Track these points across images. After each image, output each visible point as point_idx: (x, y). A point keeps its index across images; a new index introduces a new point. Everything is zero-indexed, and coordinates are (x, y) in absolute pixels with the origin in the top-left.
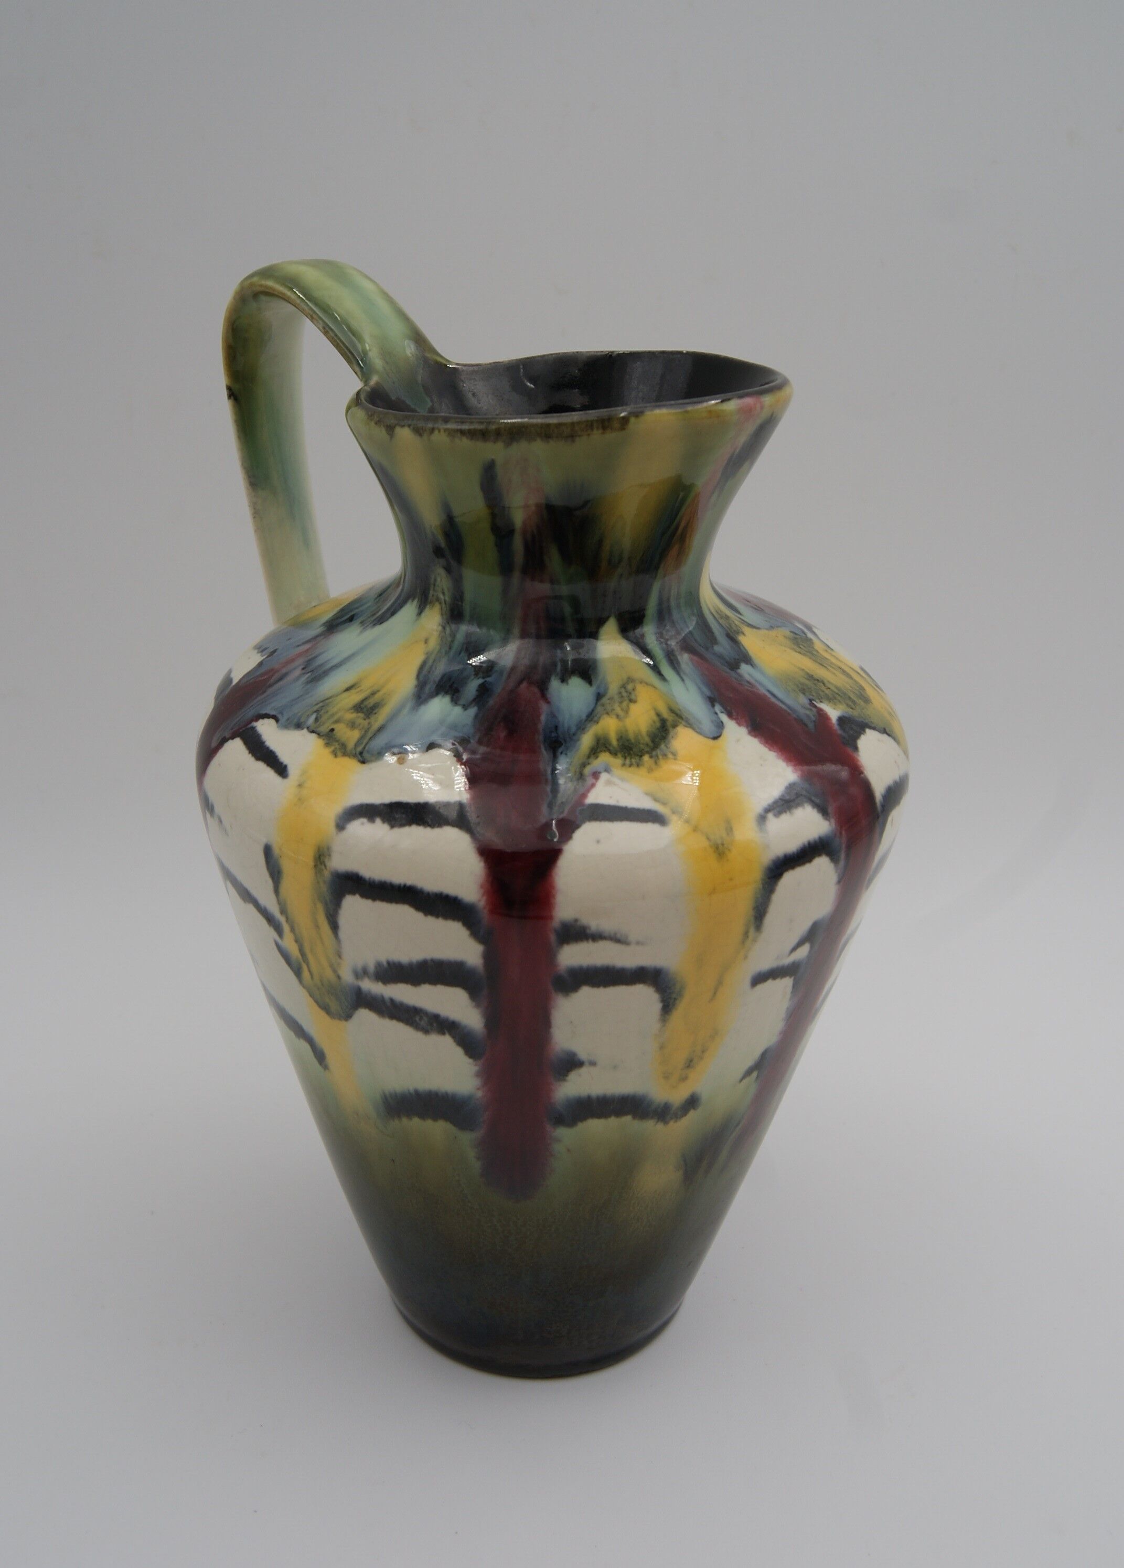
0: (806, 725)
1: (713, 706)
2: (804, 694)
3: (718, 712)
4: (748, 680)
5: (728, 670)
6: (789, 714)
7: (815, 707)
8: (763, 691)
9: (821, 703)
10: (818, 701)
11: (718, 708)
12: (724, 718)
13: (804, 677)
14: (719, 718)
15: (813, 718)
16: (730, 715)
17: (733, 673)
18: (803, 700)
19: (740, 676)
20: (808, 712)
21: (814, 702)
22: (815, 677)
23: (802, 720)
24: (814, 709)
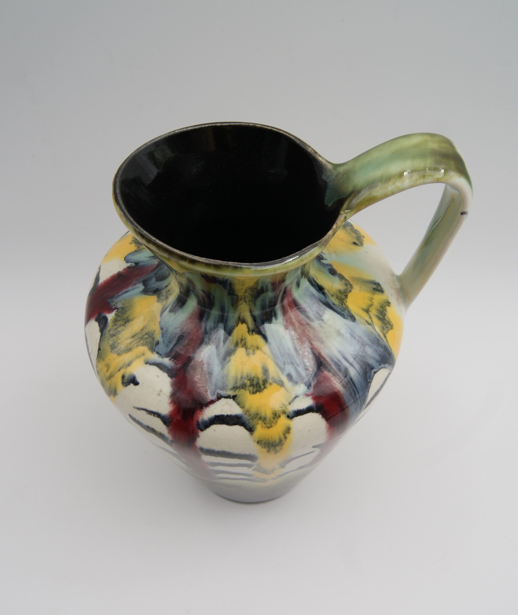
0: (111, 298)
1: (135, 263)
2: (121, 308)
3: (132, 264)
4: (137, 285)
5: (143, 279)
6: (117, 293)
7: (115, 309)
8: (130, 288)
9: (115, 314)
10: (116, 313)
11: (133, 264)
12: (129, 265)
13: (129, 316)
14: (130, 262)
15: (111, 304)
16: (128, 268)
17: (142, 280)
18: (119, 305)
19: (140, 283)
20: (114, 303)
21: (116, 310)
22: (127, 324)
23: (113, 298)
24: (114, 307)
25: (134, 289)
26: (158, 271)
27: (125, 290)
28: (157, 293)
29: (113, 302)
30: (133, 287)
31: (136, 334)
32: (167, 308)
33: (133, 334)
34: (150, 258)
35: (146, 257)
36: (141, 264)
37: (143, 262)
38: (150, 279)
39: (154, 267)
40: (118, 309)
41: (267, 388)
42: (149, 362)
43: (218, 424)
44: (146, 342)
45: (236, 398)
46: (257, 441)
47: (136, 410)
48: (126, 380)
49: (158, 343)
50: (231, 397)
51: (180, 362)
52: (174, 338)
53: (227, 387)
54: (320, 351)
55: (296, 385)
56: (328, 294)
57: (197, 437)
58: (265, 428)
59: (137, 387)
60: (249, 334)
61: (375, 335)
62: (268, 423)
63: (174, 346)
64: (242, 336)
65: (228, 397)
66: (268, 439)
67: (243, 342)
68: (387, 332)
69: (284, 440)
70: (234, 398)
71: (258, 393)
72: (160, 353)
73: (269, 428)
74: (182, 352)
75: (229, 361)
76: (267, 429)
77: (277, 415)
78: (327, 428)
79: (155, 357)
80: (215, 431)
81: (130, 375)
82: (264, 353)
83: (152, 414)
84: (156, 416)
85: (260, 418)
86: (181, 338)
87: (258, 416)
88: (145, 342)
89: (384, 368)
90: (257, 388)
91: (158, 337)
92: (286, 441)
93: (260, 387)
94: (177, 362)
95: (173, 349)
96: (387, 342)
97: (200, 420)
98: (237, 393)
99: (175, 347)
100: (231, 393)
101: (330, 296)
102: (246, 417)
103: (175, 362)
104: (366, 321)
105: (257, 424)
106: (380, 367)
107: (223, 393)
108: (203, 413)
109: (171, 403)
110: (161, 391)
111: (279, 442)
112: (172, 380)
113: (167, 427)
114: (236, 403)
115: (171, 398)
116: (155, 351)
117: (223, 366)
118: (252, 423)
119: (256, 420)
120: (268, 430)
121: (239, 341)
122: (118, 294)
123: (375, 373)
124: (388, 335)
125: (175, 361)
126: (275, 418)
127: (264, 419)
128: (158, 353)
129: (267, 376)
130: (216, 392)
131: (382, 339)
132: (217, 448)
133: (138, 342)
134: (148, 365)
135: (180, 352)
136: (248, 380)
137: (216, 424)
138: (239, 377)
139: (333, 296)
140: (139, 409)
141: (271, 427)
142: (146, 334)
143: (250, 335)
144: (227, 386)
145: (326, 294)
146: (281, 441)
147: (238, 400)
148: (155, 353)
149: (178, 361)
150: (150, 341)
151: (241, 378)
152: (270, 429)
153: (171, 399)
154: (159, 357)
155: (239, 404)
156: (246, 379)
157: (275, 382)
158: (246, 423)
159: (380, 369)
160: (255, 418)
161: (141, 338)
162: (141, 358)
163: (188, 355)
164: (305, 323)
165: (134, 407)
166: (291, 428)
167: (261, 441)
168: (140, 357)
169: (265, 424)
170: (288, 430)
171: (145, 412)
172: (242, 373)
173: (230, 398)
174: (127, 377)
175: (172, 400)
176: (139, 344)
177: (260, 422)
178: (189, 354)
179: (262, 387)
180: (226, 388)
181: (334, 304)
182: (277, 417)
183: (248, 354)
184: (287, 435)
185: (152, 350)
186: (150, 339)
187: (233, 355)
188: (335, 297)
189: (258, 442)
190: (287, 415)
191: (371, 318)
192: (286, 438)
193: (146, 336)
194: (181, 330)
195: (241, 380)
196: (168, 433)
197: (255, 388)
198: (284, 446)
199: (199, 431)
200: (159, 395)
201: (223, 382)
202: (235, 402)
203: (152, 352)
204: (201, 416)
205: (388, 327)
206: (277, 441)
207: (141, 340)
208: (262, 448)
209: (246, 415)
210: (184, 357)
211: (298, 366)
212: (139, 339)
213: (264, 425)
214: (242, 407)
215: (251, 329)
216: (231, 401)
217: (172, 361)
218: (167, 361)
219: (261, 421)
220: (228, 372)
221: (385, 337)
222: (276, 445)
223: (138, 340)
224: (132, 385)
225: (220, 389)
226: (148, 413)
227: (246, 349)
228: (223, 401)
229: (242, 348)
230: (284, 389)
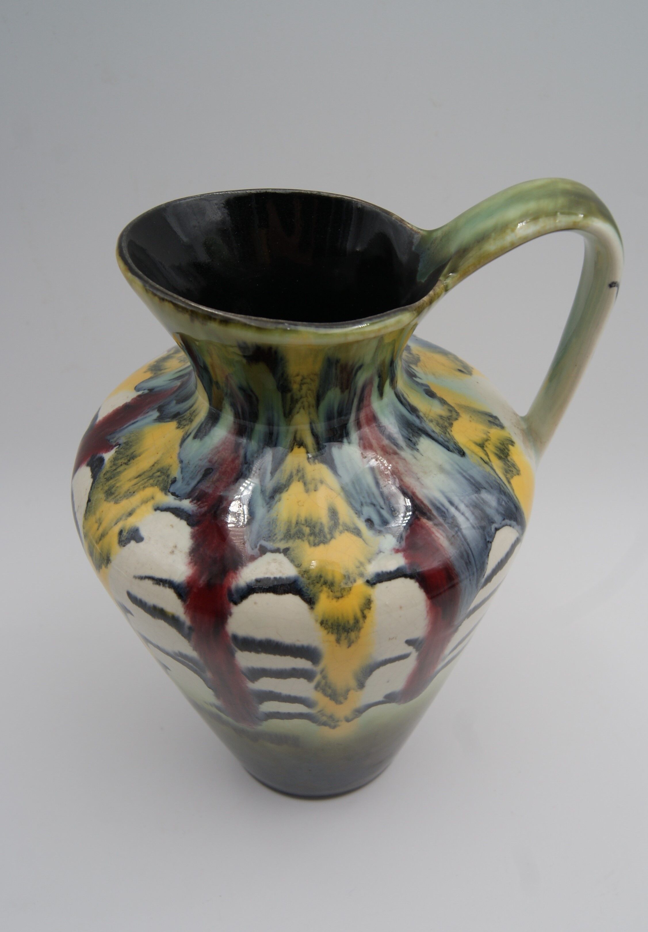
0: (111, 434)
1: (148, 390)
2: (125, 443)
3: (144, 391)
4: (149, 413)
5: (159, 405)
6: (120, 427)
7: (115, 446)
8: (139, 418)
9: (115, 451)
10: (117, 449)
11: (146, 391)
12: (140, 393)
13: (134, 451)
14: (141, 390)
15: (111, 441)
16: (139, 396)
17: (157, 406)
18: (122, 440)
19: (153, 410)
20: (115, 439)
21: (117, 447)
22: (132, 461)
23: (114, 433)
24: (114, 444)
25: (146, 417)
26: (179, 393)
27: (132, 422)
28: (177, 418)
29: (113, 438)
30: (142, 417)
31: (144, 473)
32: (190, 434)
33: (138, 474)
34: (170, 381)
35: (164, 381)
36: (156, 390)
37: (161, 386)
38: (169, 403)
39: (175, 389)
40: (120, 445)
41: (335, 538)
42: (160, 507)
43: (261, 592)
44: (158, 481)
45: (288, 552)
46: (319, 621)
47: (138, 581)
48: (125, 536)
49: (174, 481)
50: (281, 550)
51: (206, 503)
52: (198, 472)
53: (276, 537)
54: (415, 490)
55: (379, 535)
56: (425, 419)
57: (229, 616)
58: (332, 599)
59: (141, 544)
60: (309, 462)
61: (495, 478)
62: (337, 591)
63: (199, 482)
64: (299, 466)
65: (277, 551)
66: (338, 618)
67: (300, 474)
68: (512, 477)
69: (361, 620)
70: (286, 551)
71: (322, 546)
72: (177, 493)
73: (338, 598)
74: (210, 491)
75: (280, 500)
76: (335, 600)
77: (352, 579)
78: (427, 607)
79: (170, 500)
80: (255, 603)
81: (131, 529)
82: (332, 489)
83: (161, 584)
84: (167, 585)
85: (325, 583)
86: (208, 472)
87: (322, 580)
88: (155, 482)
89: (510, 526)
90: (320, 538)
91: (175, 472)
92: (364, 622)
93: (325, 537)
94: (202, 505)
95: (197, 487)
96: (513, 490)
97: (233, 586)
98: (289, 544)
99: (199, 485)
100: (282, 545)
101: (427, 421)
102: (304, 581)
103: (198, 505)
104: (481, 458)
105: (321, 591)
106: (504, 522)
107: (269, 545)
108: (238, 575)
109: (190, 563)
110: (176, 547)
111: (355, 623)
112: (194, 529)
113: (183, 603)
114: (289, 559)
115: (190, 556)
116: (169, 492)
117: (270, 507)
118: (312, 590)
119: (319, 585)
120: (336, 602)
121: (295, 472)
122: (122, 428)
123: (497, 529)
124: (513, 481)
125: (199, 503)
126: (347, 582)
127: (330, 585)
128: (173, 494)
129: (336, 521)
130: (258, 544)
131: (505, 485)
132: (259, 635)
133: (145, 483)
134: (158, 512)
135: (207, 491)
136: (307, 526)
137: (258, 593)
138: (294, 521)
139: (431, 421)
140: (142, 578)
141: (342, 597)
142: (158, 471)
143: (311, 464)
144: (275, 535)
145: (422, 418)
146: (357, 621)
147: (291, 555)
148: (169, 494)
149: (202, 503)
150: (163, 479)
151: (297, 523)
152: (341, 601)
153: (190, 558)
154: (175, 499)
155: (292, 561)
156: (303, 525)
157: (347, 530)
158: (304, 589)
159: (503, 526)
160: (318, 583)
161: (151, 477)
162: (149, 503)
163: (218, 494)
164: (391, 451)
165: (135, 577)
166: (372, 601)
167: (327, 621)
168: (147, 502)
169: (332, 591)
170: (368, 603)
171: (149, 583)
172: (298, 516)
173: (280, 553)
174: (127, 531)
175: (191, 559)
176: (146, 484)
177: (325, 589)
178: (220, 492)
179: (328, 536)
180: (274, 538)
181: (434, 432)
182: (351, 582)
183: (307, 491)
184: (366, 612)
185: (165, 490)
186: (163, 477)
187: (284, 491)
188: (434, 423)
189: (322, 623)
190: (365, 580)
191: (487, 455)
192: (364, 617)
193: (159, 474)
194: (210, 461)
195: (296, 527)
196: (185, 613)
197: (318, 537)
198: (363, 631)
199: (232, 605)
200: (172, 552)
201: (269, 530)
202: (288, 557)
203: (166, 494)
204: (235, 581)
205: (513, 470)
206: (352, 622)
207: (151, 479)
208: (328, 633)
209: (303, 577)
210: (212, 497)
211: (383, 509)
212: (147, 478)
213: (331, 593)
214: (298, 566)
215: (311, 456)
216: (280, 557)
217: (195, 504)
218: (186, 504)
219: (326, 587)
220: (277, 515)
221: (509, 482)
222: (349, 629)
223: (146, 480)
224: (133, 543)
225: (264, 540)
226: (155, 582)
227: (305, 484)
228: (269, 556)
229: (298, 482)
230: (361, 540)
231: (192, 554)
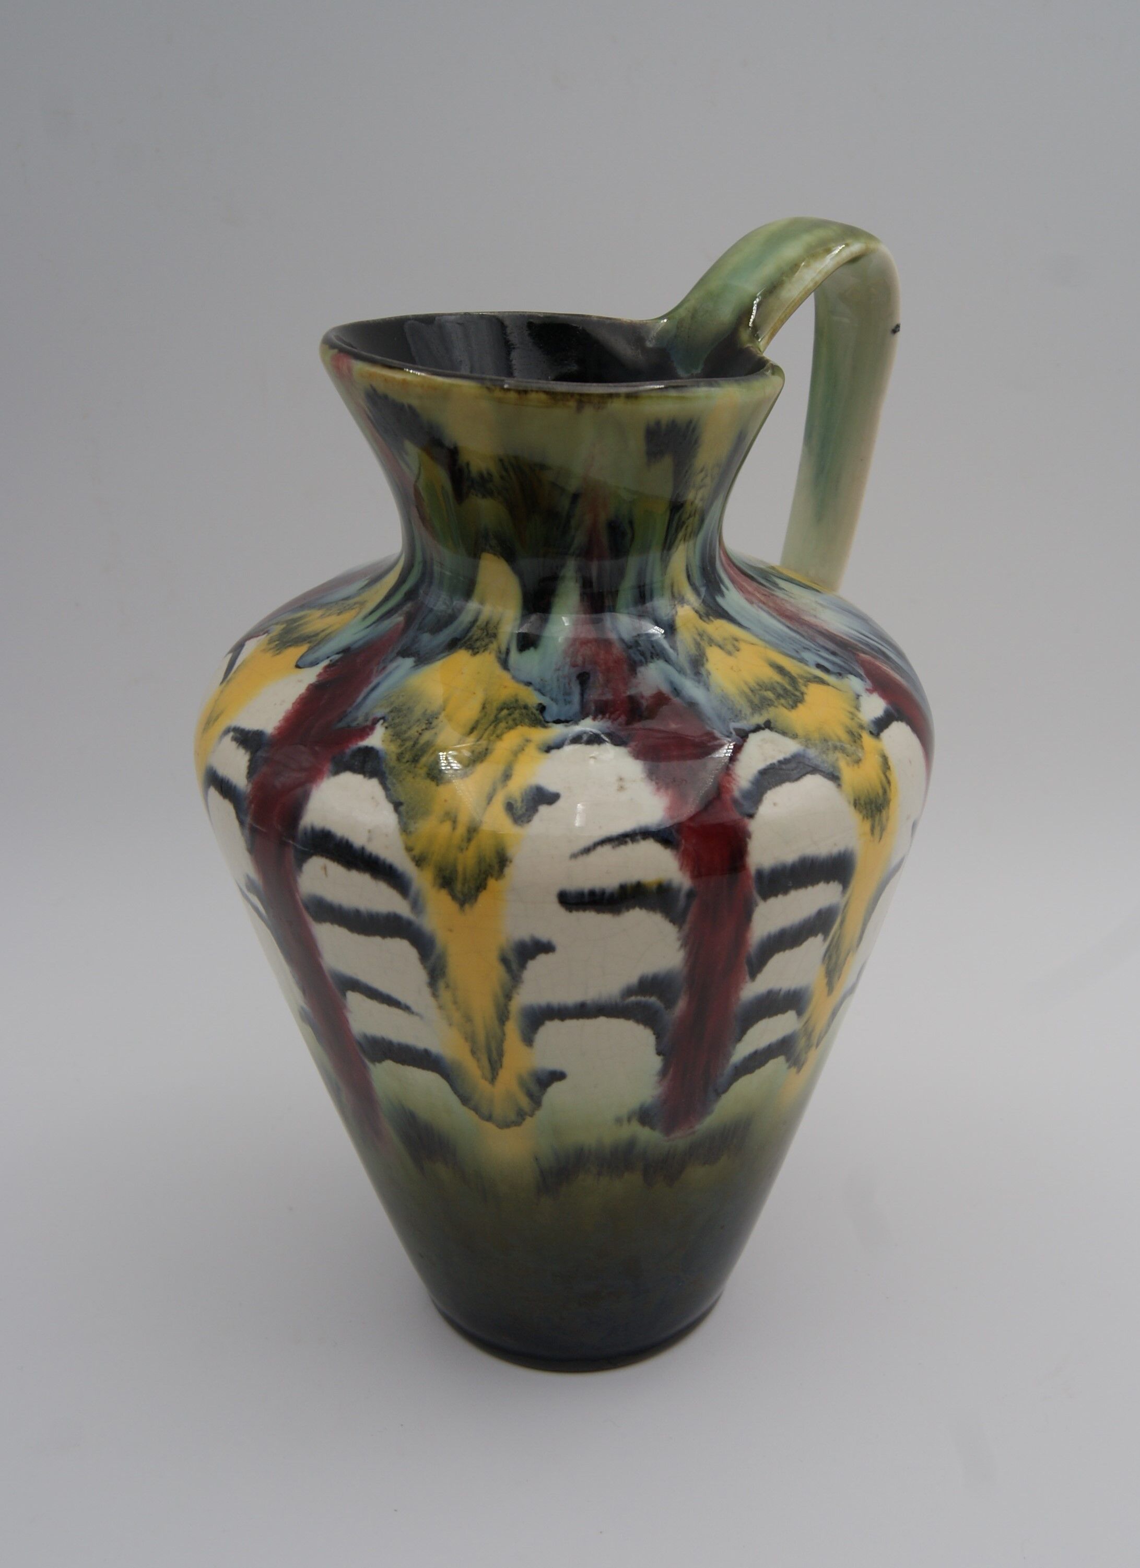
0: (341, 720)
1: (339, 653)
2: (391, 712)
3: (329, 660)
4: (389, 667)
6: (351, 705)
7: (375, 724)
8: (376, 681)
9: (382, 730)
10: (385, 724)
11: (336, 657)
12: (323, 664)
13: (426, 711)
14: (322, 661)
15: (355, 724)
16: (329, 667)
17: (393, 655)
18: (381, 712)
19: (391, 662)
20: (361, 719)
21: (381, 722)
23: (346, 716)
24: (369, 723)
25: (390, 673)
27: (366, 690)
28: (459, 645)
29: (355, 719)
30: (382, 676)
31: (477, 722)
32: (508, 651)
33: (468, 728)
34: (371, 627)
35: (355, 635)
36: (357, 645)
37: (360, 640)
38: (414, 642)
39: (402, 626)
40: (383, 718)
41: (806, 693)
42: (551, 743)
43: (775, 786)
44: (514, 720)
45: (773, 725)
46: (852, 802)
47: (582, 859)
48: (522, 807)
49: (542, 708)
50: (763, 726)
51: (618, 712)
52: (569, 684)
53: (743, 713)
54: (825, 628)
55: (843, 679)
57: (748, 840)
58: (853, 766)
59: (560, 804)
60: (705, 621)
62: (853, 754)
63: (582, 694)
64: (698, 630)
65: (757, 729)
66: (867, 793)
67: (706, 638)
69: (888, 788)
70: (768, 725)
71: (800, 705)
72: (563, 718)
73: (858, 763)
74: (609, 696)
75: (709, 673)
76: (856, 766)
77: (856, 734)
79: (556, 731)
80: (775, 804)
81: (526, 792)
82: (753, 644)
83: (628, 840)
84: (639, 837)
85: (835, 746)
86: (583, 679)
87: (830, 744)
88: (511, 722)
90: (791, 698)
91: (533, 698)
92: (891, 790)
93: (795, 695)
94: (613, 716)
95: (585, 700)
97: (736, 794)
98: (769, 714)
99: (586, 696)
100: (759, 719)
102: (812, 755)
103: (609, 718)
105: (838, 761)
107: (743, 725)
108: (733, 776)
109: (658, 789)
110: (621, 779)
111: (883, 794)
112: (630, 747)
113: (675, 852)
114: (779, 733)
115: (652, 780)
116: (548, 722)
117: (705, 685)
118: (828, 763)
119: (831, 752)
121: (698, 638)
122: (355, 704)
125: (607, 716)
126: (855, 740)
127: (841, 748)
128: (558, 722)
129: (790, 676)
130: (729, 728)
132: (789, 856)
133: (494, 732)
134: (554, 753)
135: (604, 698)
136: (766, 690)
137: (770, 789)
138: (747, 690)
140: (587, 850)
141: (860, 760)
142: (501, 709)
143: (708, 624)
144: (740, 711)
146: (884, 791)
147: (778, 727)
148: (550, 724)
149: (612, 713)
150: (521, 714)
151: (752, 691)
152: (861, 765)
153: (654, 783)
154: (566, 726)
155: (784, 733)
156: (760, 690)
157: (809, 681)
158: (819, 765)
160: (828, 750)
161: (496, 721)
162: (527, 750)
163: (624, 695)
165: (574, 856)
166: (888, 758)
167: (858, 801)
168: (523, 750)
169: (848, 756)
170: (886, 762)
171: (606, 849)
172: (746, 683)
173: (763, 729)
174: (519, 800)
175: (657, 783)
176: (498, 732)
177: (839, 755)
178: (624, 692)
179: (798, 694)
180: (743, 715)
182: (859, 739)
183: (730, 653)
184: (888, 773)
185: (540, 724)
186: (517, 712)
187: (706, 662)
189: (855, 805)
190: (869, 732)
192: (889, 782)
193: (505, 712)
194: (574, 665)
195: (755, 695)
196: (681, 870)
197: (789, 698)
198: (893, 804)
199: (746, 820)
200: (621, 788)
201: (729, 709)
202: (776, 731)
203: (545, 727)
204: (735, 784)
206: (880, 792)
207: (498, 723)
208: (864, 818)
209: (809, 749)
210: (619, 702)
211: (819, 651)
212: (490, 725)
213: (848, 758)
214: (794, 736)
215: (702, 613)
216: (766, 734)
217: (602, 719)
218: (588, 725)
219: (839, 752)
220: (723, 690)
222: (881, 804)
223: (492, 727)
224: (544, 810)
225: (734, 722)
226: (616, 843)
227: (720, 647)
228: (753, 739)
229: (711, 648)
230: (830, 687)
231: (654, 778)
